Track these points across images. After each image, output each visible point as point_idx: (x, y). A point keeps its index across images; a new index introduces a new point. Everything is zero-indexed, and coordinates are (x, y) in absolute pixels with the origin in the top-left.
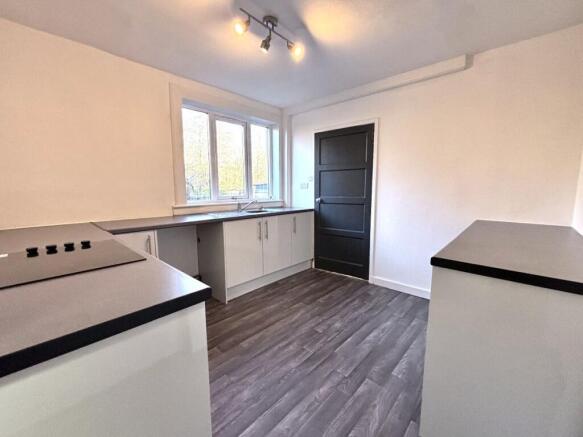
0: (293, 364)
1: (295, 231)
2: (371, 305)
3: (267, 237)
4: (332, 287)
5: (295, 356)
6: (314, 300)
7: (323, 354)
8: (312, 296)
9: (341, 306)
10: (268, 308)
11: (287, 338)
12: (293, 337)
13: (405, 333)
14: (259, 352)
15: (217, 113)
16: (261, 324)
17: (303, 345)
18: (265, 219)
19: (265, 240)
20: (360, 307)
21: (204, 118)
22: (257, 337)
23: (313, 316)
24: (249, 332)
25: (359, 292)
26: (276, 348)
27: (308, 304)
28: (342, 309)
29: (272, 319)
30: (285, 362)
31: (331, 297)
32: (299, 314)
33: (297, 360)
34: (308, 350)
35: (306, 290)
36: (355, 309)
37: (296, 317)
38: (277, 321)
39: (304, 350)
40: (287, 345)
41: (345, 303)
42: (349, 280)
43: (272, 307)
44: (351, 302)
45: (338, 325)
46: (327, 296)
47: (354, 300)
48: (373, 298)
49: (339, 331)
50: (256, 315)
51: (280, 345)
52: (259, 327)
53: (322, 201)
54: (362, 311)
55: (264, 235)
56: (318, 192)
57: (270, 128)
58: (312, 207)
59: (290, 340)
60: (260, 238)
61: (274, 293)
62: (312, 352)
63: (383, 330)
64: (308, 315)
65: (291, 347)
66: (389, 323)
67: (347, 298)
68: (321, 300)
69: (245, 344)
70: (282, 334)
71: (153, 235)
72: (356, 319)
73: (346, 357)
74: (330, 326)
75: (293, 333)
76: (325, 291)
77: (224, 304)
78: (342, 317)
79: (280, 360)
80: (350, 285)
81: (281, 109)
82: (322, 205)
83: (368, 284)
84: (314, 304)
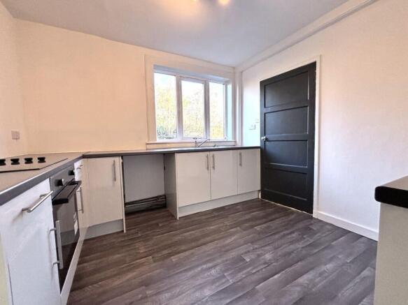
0: (208, 292)
1: (241, 165)
2: (312, 241)
3: (214, 167)
4: (273, 217)
5: (213, 282)
6: (252, 227)
7: (243, 287)
8: (251, 223)
9: (277, 236)
10: (208, 228)
11: (213, 260)
12: (219, 261)
13: (351, 285)
14: (183, 269)
15: (181, 75)
16: (196, 243)
17: (225, 271)
18: (212, 153)
19: (212, 170)
20: (297, 241)
21: (172, 80)
22: (187, 253)
23: (246, 243)
24: (183, 248)
25: (301, 225)
26: (199, 269)
27: (244, 230)
28: (278, 239)
29: (208, 239)
30: (201, 287)
31: (269, 227)
32: (233, 238)
33: (214, 287)
34: (228, 278)
35: (248, 217)
36: (292, 243)
37: (229, 241)
38: (211, 242)
39: (224, 277)
40: (210, 268)
41: (282, 234)
42: (292, 213)
43: (212, 228)
44: (288, 234)
45: (268, 256)
46: (265, 225)
47: (293, 232)
48: (316, 234)
49: (268, 264)
50: (197, 233)
51: (205, 266)
52: (194, 244)
53: (266, 139)
54: (300, 245)
55: (211, 165)
56: (264, 131)
57: (226, 84)
58: (259, 145)
59: (215, 263)
60: (208, 168)
61: (218, 216)
62: (231, 281)
63: (321, 274)
64: (242, 241)
65: (213, 271)
66: (329, 266)
67: (287, 229)
68: (258, 228)
69: (174, 259)
70: (209, 255)
71: (118, 160)
72: (289, 254)
73: (267, 297)
74: (259, 256)
75: (221, 256)
76: (264, 220)
77: (176, 219)
78: (275, 249)
79: (198, 283)
80: (292, 217)
81: (234, 68)
82: (267, 143)
83: (312, 218)
84: (251, 230)
